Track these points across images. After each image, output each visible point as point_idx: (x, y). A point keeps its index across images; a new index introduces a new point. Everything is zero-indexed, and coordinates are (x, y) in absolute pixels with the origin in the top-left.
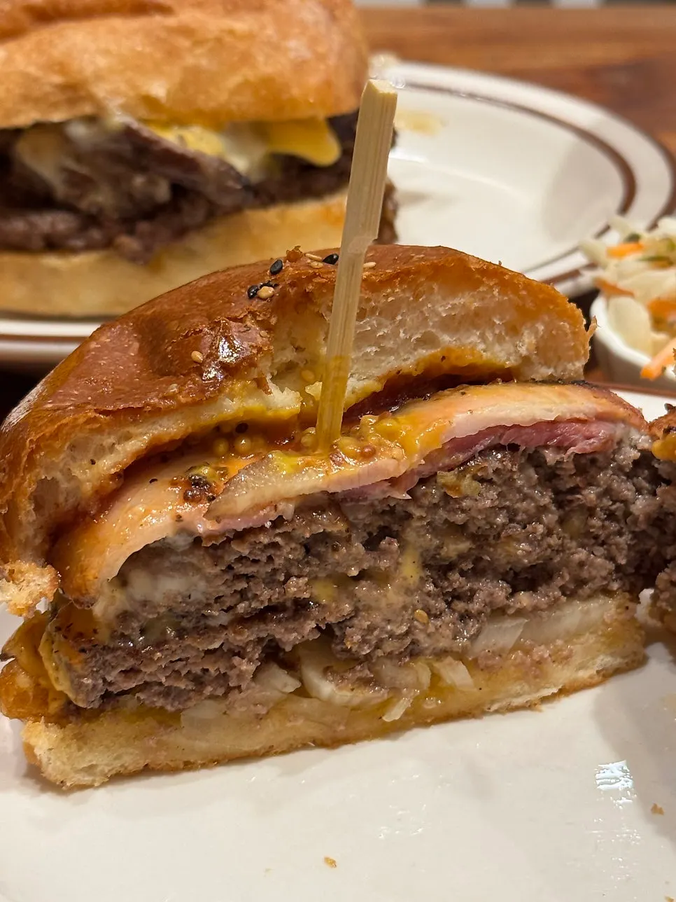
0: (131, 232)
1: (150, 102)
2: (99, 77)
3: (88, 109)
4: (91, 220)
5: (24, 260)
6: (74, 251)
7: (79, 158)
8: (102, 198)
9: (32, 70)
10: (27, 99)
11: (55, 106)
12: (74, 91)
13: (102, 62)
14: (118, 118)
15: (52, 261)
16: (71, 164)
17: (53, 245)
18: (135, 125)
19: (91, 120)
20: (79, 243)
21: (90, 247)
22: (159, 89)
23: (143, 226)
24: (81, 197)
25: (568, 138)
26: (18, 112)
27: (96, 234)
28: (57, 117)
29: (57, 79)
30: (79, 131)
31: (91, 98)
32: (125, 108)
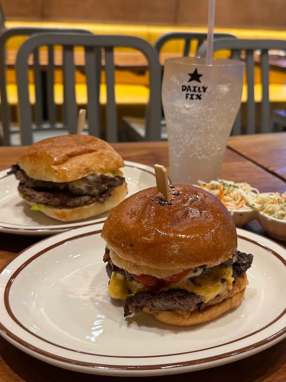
0: (101, 197)
1: (102, 169)
2: (92, 166)
3: (92, 173)
4: (93, 196)
5: (79, 208)
6: (90, 204)
7: (90, 184)
8: (96, 191)
9: (78, 167)
10: (79, 173)
11: (85, 173)
12: (88, 170)
13: (91, 163)
14: (99, 174)
15: (86, 207)
16: (88, 185)
17: (86, 203)
18: (103, 174)
19: (92, 175)
20: (90, 202)
21: (93, 202)
22: (102, 166)
23: (104, 195)
24: (91, 192)
25: (141, 171)
26: (78, 176)
27: (94, 199)
28: (86, 176)
29: (84, 168)
30: (91, 178)
31: (92, 170)
32: (99, 171)
